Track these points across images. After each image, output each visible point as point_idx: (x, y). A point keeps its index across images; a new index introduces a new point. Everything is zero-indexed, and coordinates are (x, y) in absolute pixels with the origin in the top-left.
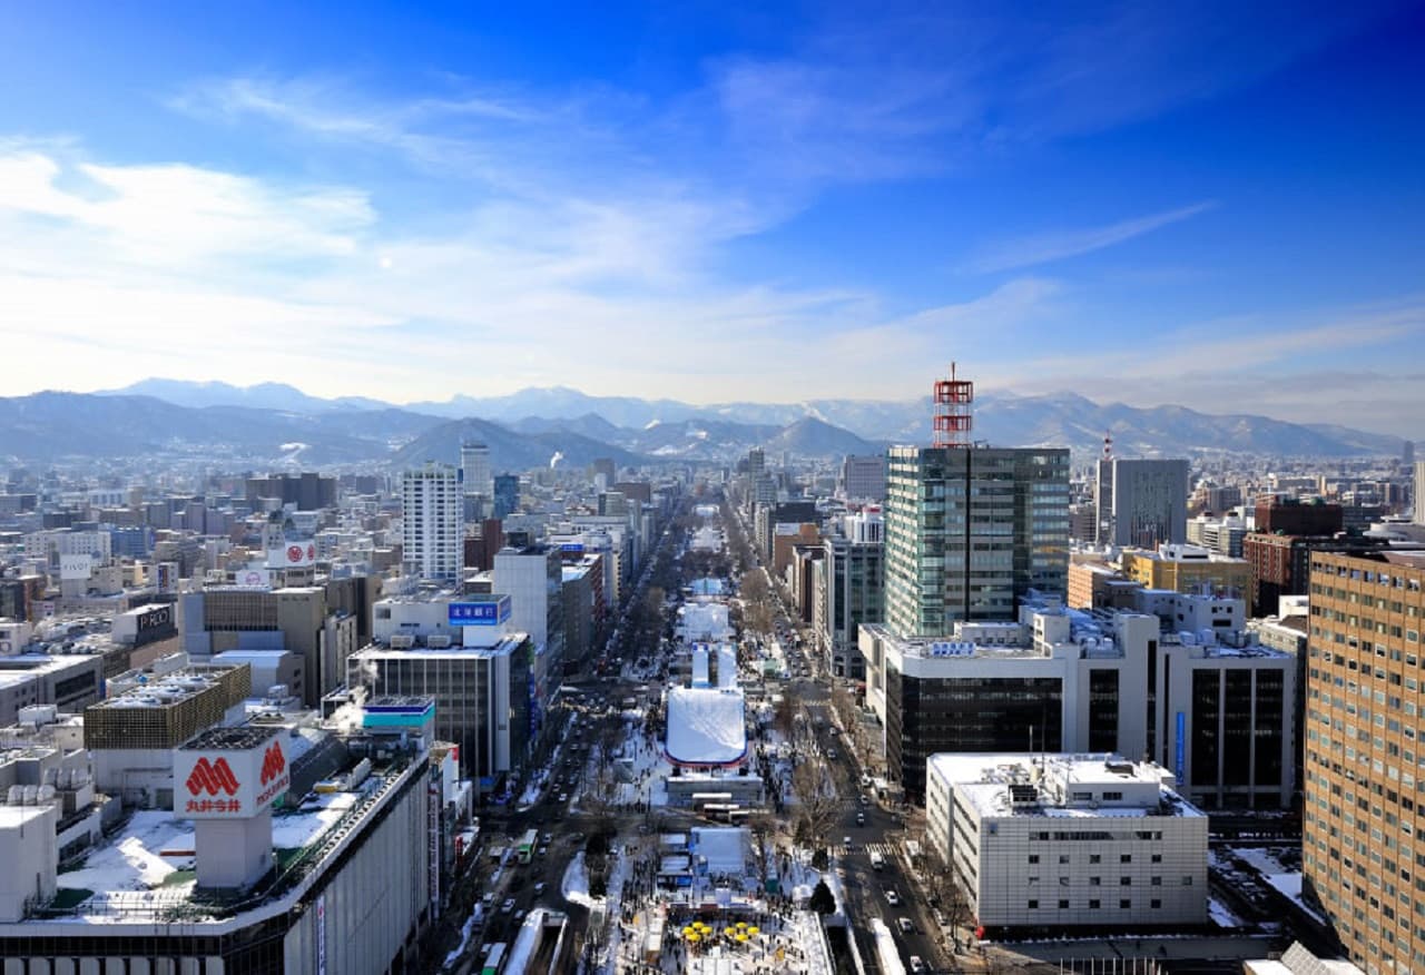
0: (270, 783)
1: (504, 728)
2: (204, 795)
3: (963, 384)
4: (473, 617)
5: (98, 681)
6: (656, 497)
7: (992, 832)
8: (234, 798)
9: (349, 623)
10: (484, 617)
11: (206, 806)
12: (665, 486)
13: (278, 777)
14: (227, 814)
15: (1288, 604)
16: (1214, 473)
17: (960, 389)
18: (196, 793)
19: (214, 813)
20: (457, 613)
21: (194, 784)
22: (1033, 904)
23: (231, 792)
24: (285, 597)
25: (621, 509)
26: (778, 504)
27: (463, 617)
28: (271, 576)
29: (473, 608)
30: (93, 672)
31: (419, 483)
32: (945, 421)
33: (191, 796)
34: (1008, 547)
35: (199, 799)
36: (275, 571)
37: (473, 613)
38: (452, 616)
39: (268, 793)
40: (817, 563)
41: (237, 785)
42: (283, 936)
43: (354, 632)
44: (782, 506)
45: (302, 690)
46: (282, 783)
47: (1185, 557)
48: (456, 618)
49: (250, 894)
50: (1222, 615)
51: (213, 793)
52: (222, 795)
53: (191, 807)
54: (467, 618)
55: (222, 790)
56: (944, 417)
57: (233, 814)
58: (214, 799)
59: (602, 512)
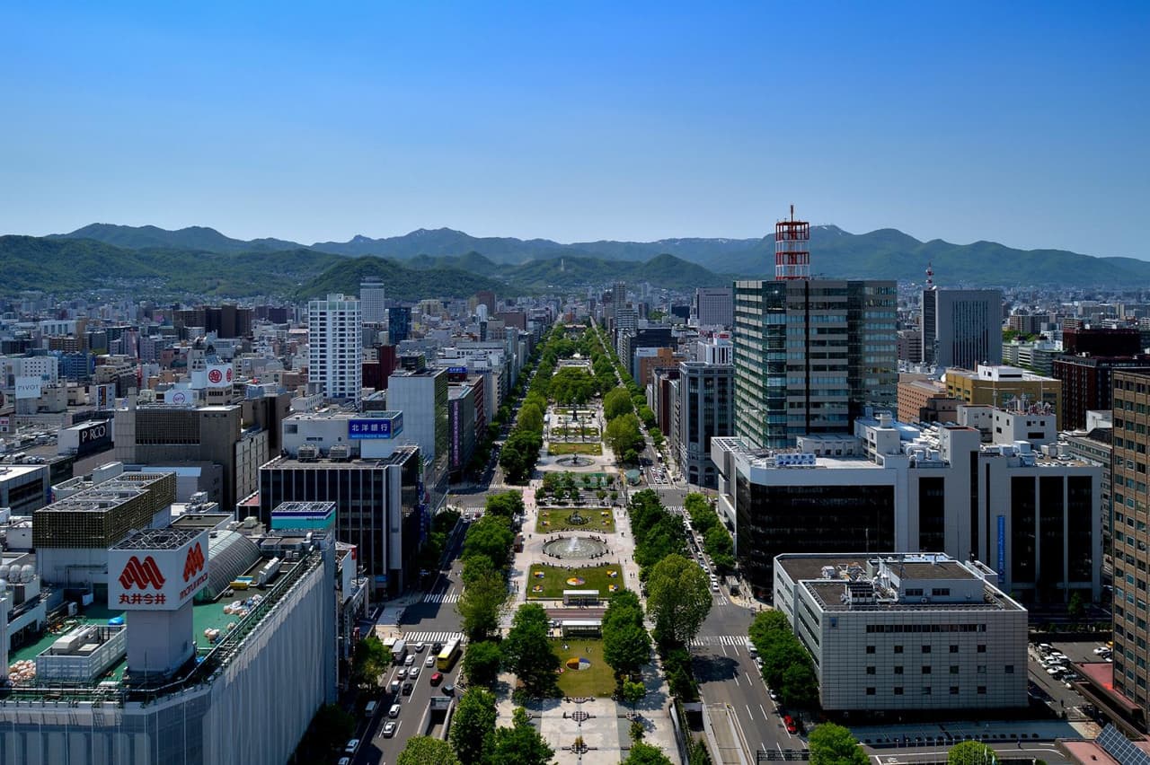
0: (192, 579)
1: (397, 530)
2: (135, 589)
3: (800, 224)
4: (369, 432)
5: (45, 488)
6: (530, 325)
7: (834, 625)
8: (160, 592)
9: (261, 437)
10: (379, 432)
11: (137, 598)
12: (538, 315)
13: (199, 574)
14: (154, 606)
15: (1094, 418)
16: (1024, 301)
17: (798, 227)
18: (127, 587)
19: (143, 606)
20: (355, 428)
21: (126, 581)
22: (871, 691)
23: (157, 587)
24: (206, 414)
25: (499, 336)
26: (639, 330)
27: (361, 432)
28: (195, 396)
29: (370, 423)
30: (41, 480)
31: (324, 314)
32: (786, 256)
33: (123, 591)
34: (844, 368)
35: (129, 593)
36: (197, 392)
37: (370, 427)
38: (351, 432)
39: (190, 588)
40: (673, 383)
41: (162, 581)
42: (202, 716)
43: (266, 444)
44: (641, 332)
45: (220, 496)
46: (201, 579)
47: (1001, 376)
48: (356, 433)
49: (174, 679)
50: (1036, 429)
51: (142, 587)
52: (150, 589)
53: (123, 600)
54: (364, 432)
55: (150, 585)
56: (784, 253)
57: (160, 607)
58: (143, 592)
59: (483, 339)
